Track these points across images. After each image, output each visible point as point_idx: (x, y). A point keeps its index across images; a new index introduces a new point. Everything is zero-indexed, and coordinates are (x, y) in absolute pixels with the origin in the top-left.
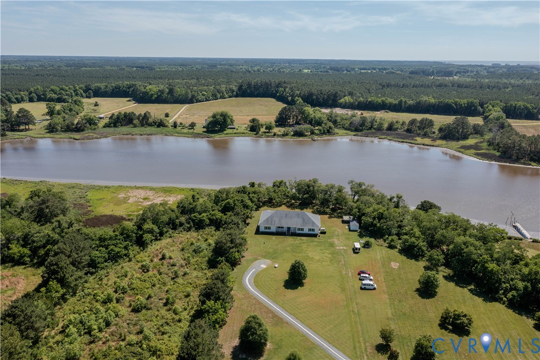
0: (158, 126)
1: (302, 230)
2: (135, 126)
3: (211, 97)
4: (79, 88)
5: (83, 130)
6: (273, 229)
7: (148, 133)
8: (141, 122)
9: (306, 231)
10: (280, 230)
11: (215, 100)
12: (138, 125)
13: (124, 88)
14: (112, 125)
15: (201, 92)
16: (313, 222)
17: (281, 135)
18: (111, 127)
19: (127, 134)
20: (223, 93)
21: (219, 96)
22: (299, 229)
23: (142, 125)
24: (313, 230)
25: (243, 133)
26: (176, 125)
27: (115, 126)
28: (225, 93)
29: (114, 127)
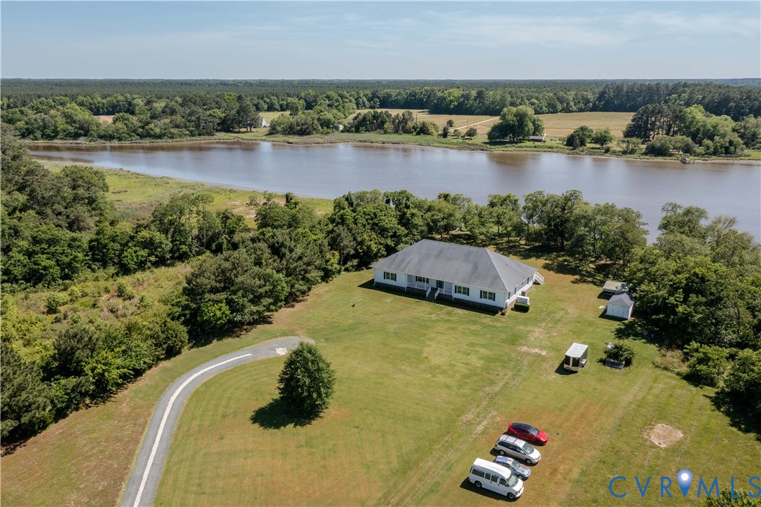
0: (418, 134)
1: (466, 291)
2: (386, 133)
3: (544, 108)
4: (364, 95)
5: (309, 134)
6: (402, 282)
7: (395, 141)
8: (395, 127)
9: (474, 296)
10: (417, 285)
11: (552, 113)
12: (389, 130)
13: (422, 96)
14: (353, 129)
15: (529, 100)
16: (497, 277)
17: (619, 152)
18: (352, 132)
19: (365, 141)
20: (568, 104)
21: (559, 107)
22: (458, 289)
23: (396, 131)
24: (492, 296)
25: (550, 147)
26: (447, 133)
27: (357, 131)
28: (572, 104)
29: (355, 132)
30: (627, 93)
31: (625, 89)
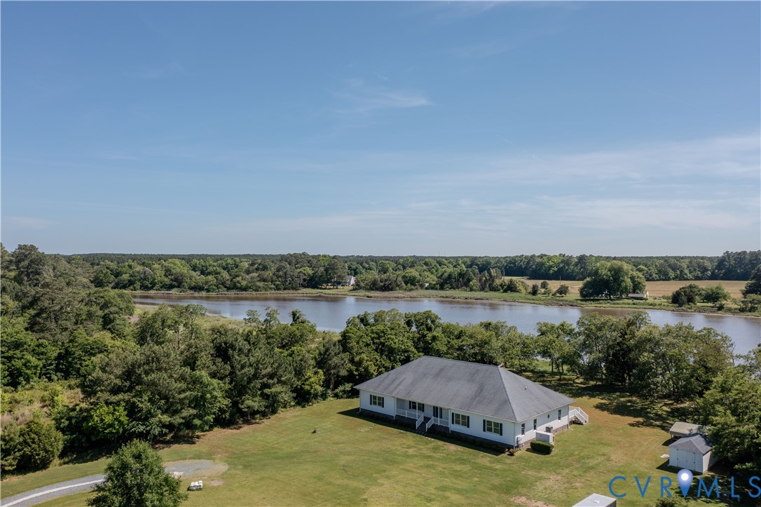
0: (505, 291)
1: (466, 421)
2: (471, 290)
3: (654, 275)
4: (463, 263)
5: (392, 289)
6: (390, 409)
7: (479, 297)
8: (482, 285)
9: (476, 429)
10: (407, 413)
11: (663, 280)
12: (475, 288)
13: (522, 263)
14: (438, 286)
15: (636, 266)
18: (436, 289)
19: (447, 297)
20: (681, 271)
21: (672, 274)
22: (456, 418)
23: (482, 289)
24: (499, 429)
25: (651, 305)
26: (536, 291)
27: (442, 288)
28: (686, 271)
29: (440, 289)
30: (750, 261)
31: (747, 257)
